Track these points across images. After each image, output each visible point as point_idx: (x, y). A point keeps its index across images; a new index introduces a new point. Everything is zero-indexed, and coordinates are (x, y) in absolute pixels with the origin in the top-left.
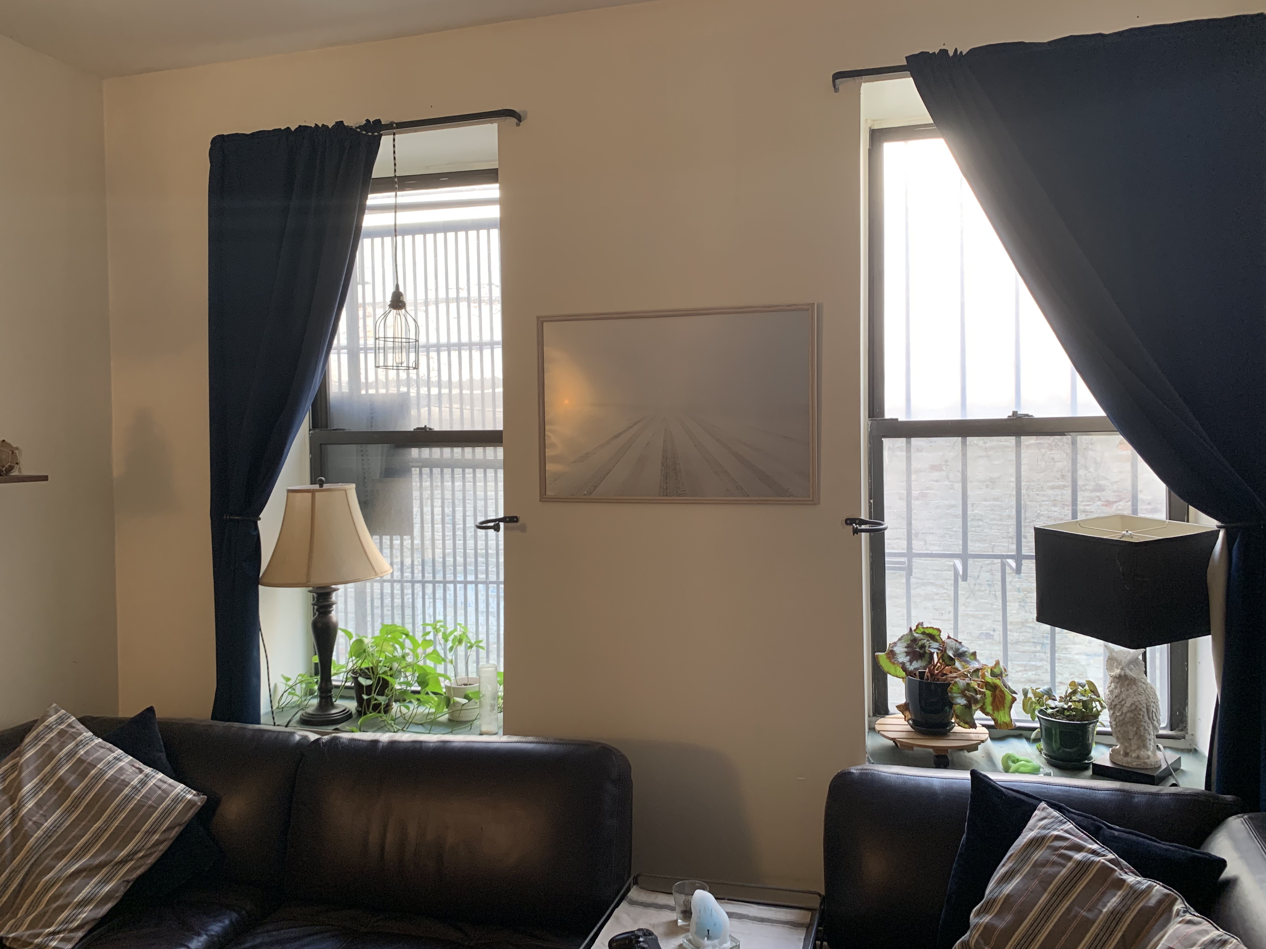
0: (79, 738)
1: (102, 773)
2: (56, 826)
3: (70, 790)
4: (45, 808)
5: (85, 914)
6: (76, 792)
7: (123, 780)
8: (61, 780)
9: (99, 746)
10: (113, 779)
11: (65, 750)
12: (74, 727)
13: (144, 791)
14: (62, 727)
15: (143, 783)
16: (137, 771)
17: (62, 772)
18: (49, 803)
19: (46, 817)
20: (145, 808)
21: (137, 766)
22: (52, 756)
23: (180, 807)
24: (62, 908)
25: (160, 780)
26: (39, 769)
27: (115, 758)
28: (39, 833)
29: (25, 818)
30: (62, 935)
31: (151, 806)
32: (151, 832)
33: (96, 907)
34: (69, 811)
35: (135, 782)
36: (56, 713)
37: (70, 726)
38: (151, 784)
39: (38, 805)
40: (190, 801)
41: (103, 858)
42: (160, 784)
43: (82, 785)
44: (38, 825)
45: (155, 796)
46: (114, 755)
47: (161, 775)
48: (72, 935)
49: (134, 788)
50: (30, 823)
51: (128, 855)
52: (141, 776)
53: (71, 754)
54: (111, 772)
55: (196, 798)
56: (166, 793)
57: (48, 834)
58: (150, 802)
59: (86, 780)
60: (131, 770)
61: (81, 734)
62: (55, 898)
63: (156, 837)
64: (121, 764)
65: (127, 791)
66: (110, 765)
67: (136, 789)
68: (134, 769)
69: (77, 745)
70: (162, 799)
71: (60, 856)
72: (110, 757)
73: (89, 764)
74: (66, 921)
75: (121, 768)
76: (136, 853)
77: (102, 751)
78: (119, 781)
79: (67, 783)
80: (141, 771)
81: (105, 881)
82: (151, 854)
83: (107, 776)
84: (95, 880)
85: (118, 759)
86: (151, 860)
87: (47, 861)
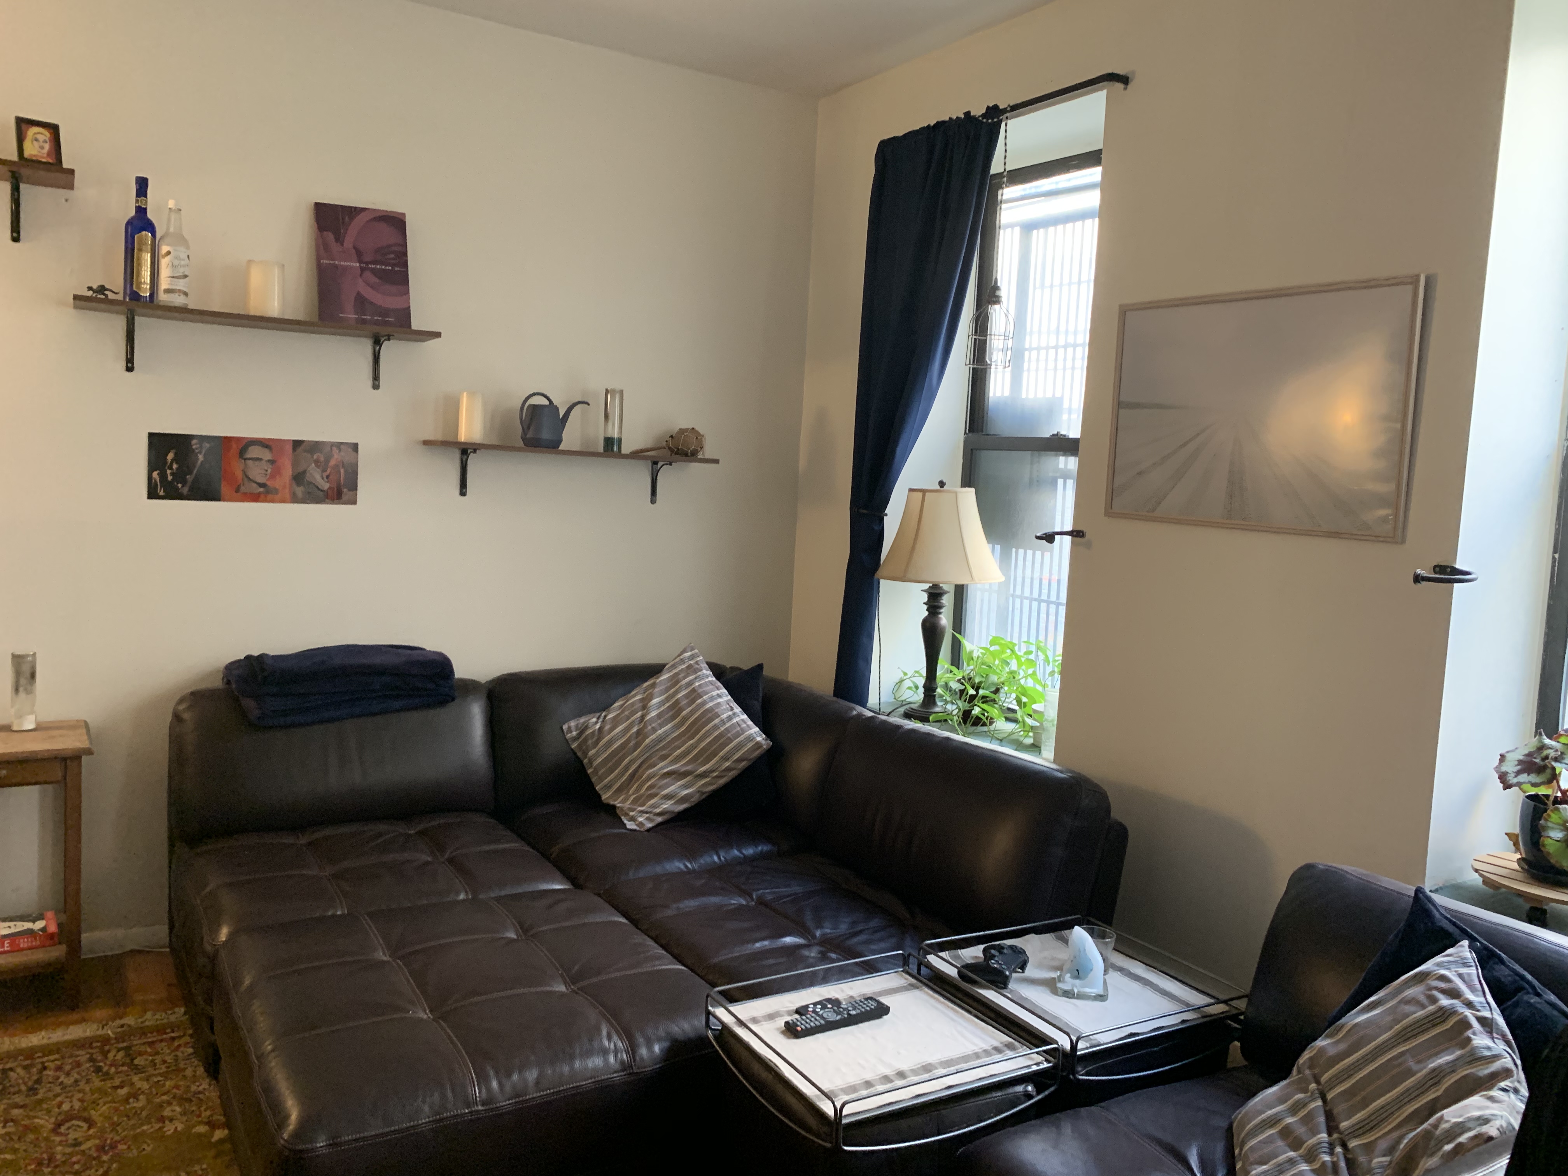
0: (699, 673)
1: (704, 703)
2: (666, 734)
3: (681, 710)
4: (662, 719)
5: (666, 805)
6: (684, 713)
7: (717, 713)
8: (677, 702)
9: (711, 683)
10: (710, 710)
11: (687, 680)
12: (698, 665)
13: (728, 725)
14: (692, 662)
15: (730, 718)
16: (730, 708)
17: (680, 695)
18: (665, 717)
19: (661, 726)
20: (725, 738)
21: (732, 705)
22: (677, 682)
23: (750, 745)
24: (655, 795)
25: (743, 720)
26: (667, 689)
27: (718, 695)
28: (653, 736)
29: (647, 723)
30: (647, 815)
31: (729, 738)
32: (725, 758)
33: (675, 803)
34: (678, 726)
35: (724, 716)
36: (691, 651)
37: (697, 663)
38: (735, 720)
39: (659, 716)
40: (758, 743)
41: (689, 768)
42: (741, 723)
43: (690, 709)
44: (654, 730)
45: (734, 731)
46: (718, 692)
47: (745, 717)
48: (655, 817)
49: (722, 721)
50: (650, 728)
51: (705, 772)
52: (730, 713)
53: (690, 684)
54: (711, 704)
55: (764, 742)
56: (743, 731)
57: (660, 740)
58: (729, 735)
59: (694, 706)
60: (725, 707)
61: (701, 670)
62: (651, 787)
63: (727, 764)
64: (720, 700)
65: (717, 721)
66: (712, 698)
67: (723, 722)
68: (728, 706)
69: (696, 678)
70: (738, 735)
71: (664, 758)
72: (714, 693)
73: (698, 694)
74: (654, 806)
75: (719, 704)
76: (713, 771)
77: (711, 687)
78: (713, 713)
79: (681, 704)
80: (732, 709)
81: (686, 786)
82: (723, 777)
83: (707, 706)
84: (680, 783)
85: (719, 696)
86: (722, 781)
87: (654, 759)
